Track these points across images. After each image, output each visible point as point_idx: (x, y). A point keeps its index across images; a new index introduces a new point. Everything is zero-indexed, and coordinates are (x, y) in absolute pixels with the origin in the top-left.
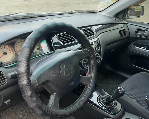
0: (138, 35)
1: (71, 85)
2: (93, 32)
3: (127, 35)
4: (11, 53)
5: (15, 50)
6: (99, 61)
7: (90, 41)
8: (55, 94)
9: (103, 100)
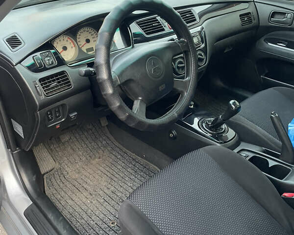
0: (274, 21)
1: (161, 88)
2: (195, 17)
3: (254, 22)
4: (72, 47)
5: (78, 44)
6: (203, 65)
7: (190, 30)
8: (140, 98)
9: (207, 123)
